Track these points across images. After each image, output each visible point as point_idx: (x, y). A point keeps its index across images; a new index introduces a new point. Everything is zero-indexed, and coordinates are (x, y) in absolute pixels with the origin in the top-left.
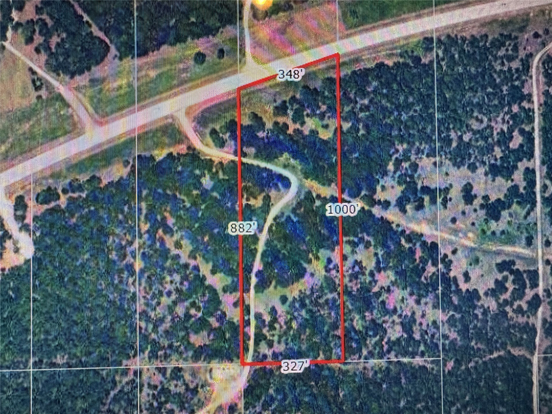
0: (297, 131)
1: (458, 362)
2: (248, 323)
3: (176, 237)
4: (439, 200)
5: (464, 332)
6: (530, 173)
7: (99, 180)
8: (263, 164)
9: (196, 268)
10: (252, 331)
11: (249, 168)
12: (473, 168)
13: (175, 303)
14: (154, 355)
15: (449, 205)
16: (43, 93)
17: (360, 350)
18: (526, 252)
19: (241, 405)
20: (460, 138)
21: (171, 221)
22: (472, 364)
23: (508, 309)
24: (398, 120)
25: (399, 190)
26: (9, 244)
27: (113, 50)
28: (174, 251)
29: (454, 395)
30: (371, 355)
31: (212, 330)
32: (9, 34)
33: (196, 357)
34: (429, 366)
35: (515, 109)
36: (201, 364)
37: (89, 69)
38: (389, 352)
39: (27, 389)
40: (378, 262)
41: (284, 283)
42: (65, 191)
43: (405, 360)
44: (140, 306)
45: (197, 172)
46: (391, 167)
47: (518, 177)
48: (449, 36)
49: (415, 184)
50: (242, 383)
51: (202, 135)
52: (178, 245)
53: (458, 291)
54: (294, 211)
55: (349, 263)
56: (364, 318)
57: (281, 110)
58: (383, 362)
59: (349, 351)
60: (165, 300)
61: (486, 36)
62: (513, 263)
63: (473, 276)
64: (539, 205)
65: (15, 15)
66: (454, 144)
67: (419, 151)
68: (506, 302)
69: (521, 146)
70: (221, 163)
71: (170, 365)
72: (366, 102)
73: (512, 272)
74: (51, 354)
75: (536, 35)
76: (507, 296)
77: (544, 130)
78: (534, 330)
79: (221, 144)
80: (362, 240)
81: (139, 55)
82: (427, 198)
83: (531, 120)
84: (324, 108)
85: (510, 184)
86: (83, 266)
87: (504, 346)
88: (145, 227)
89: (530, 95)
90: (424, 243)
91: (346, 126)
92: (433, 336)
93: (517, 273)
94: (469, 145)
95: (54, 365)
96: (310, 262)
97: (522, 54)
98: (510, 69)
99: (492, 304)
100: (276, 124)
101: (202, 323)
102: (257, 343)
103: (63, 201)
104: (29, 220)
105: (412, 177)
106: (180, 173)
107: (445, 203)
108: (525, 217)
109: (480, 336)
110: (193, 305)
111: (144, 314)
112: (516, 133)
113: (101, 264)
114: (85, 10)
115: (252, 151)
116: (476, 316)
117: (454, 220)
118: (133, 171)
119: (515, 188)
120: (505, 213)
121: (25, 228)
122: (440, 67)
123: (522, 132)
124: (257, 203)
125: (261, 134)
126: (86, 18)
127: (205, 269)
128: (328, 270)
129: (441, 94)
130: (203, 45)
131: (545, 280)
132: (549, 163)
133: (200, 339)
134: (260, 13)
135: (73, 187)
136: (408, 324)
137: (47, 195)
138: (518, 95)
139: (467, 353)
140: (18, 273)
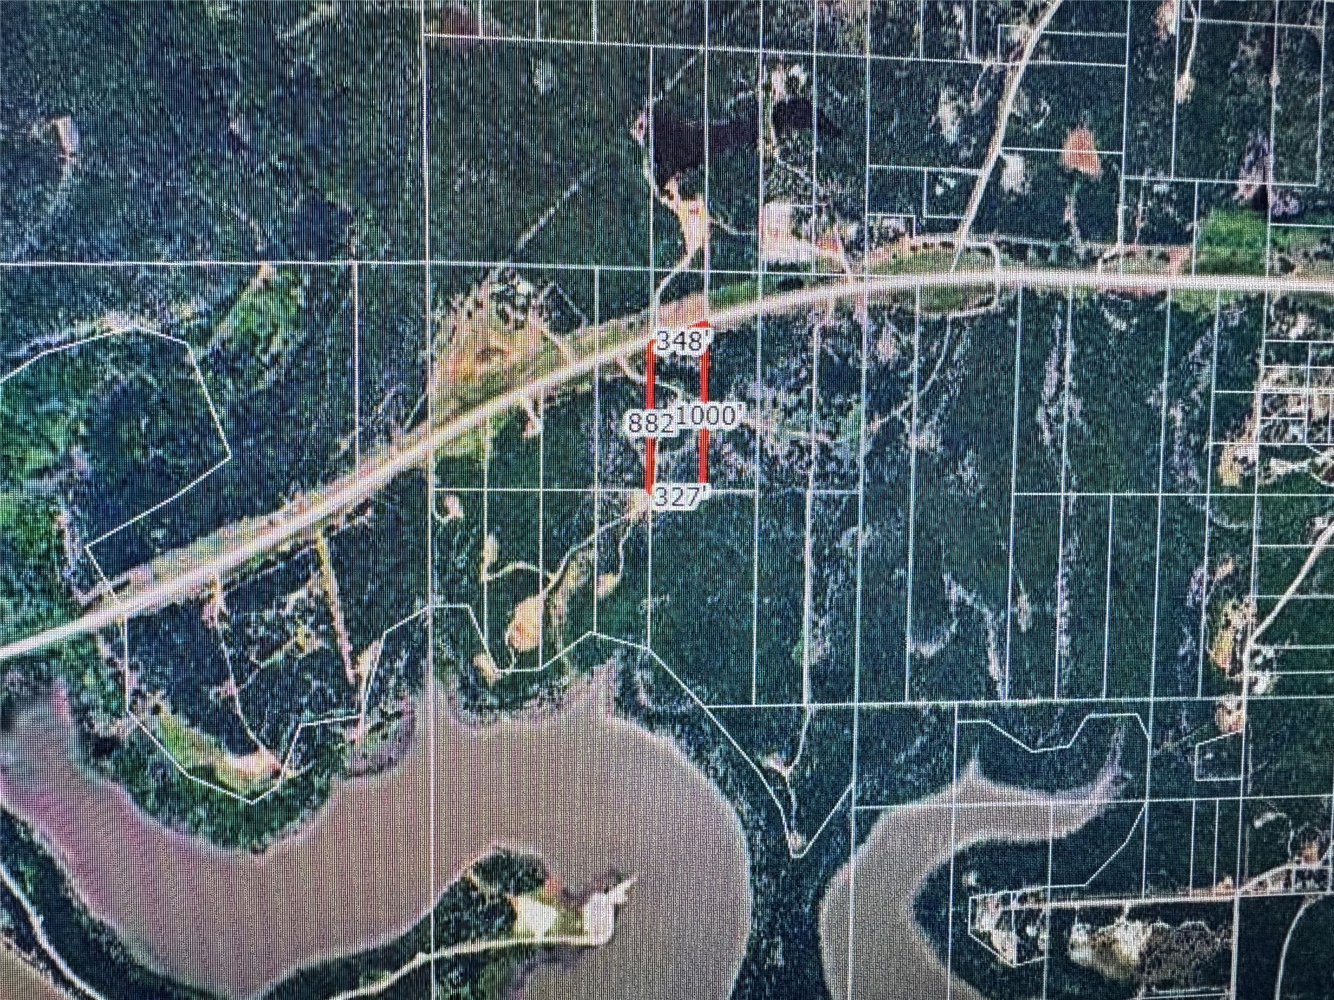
0: (682, 366)
1: (766, 494)
2: (654, 469)
4: (759, 406)
5: (770, 479)
6: (810, 393)
7: (576, 391)
8: (664, 385)
10: (656, 473)
11: (656, 387)
12: (778, 389)
13: (615, 457)
14: (604, 485)
15: (764, 408)
16: (548, 343)
18: (806, 436)
19: (649, 512)
20: (772, 372)
21: (614, 414)
22: (773, 495)
23: (795, 466)
24: (738, 362)
26: (530, 424)
27: (584, 321)
29: (763, 511)
30: (718, 488)
31: (633, 472)
32: (530, 311)
33: (626, 487)
34: (750, 495)
35: (803, 355)
36: (628, 490)
37: (572, 331)
38: (728, 486)
39: (539, 500)
41: (674, 448)
42: (559, 397)
43: (736, 491)
44: (597, 457)
45: (629, 388)
46: (733, 387)
48: (767, 314)
49: (745, 396)
51: (631, 368)
53: (767, 455)
55: (708, 439)
56: (715, 468)
58: (726, 492)
60: (611, 456)
61: (789, 315)
62: (798, 441)
63: (776, 447)
64: (814, 409)
65: (533, 301)
66: (768, 376)
67: (748, 379)
68: (793, 462)
69: (806, 377)
70: (641, 383)
71: (613, 491)
72: (721, 350)
73: (797, 446)
74: (551, 482)
75: (817, 314)
76: (794, 459)
77: (819, 368)
78: (808, 478)
79: (641, 373)
81: (599, 324)
82: (752, 405)
83: (811, 361)
85: (798, 398)
86: (568, 436)
87: (791, 485)
88: (600, 417)
89: (812, 349)
90: (749, 430)
92: (752, 479)
93: (801, 448)
94: (776, 376)
95: (552, 488)
96: (687, 437)
97: (809, 325)
98: (801, 334)
99: (785, 463)
100: (671, 362)
101: (629, 470)
103: (558, 402)
104: (540, 412)
105: (744, 392)
107: (762, 408)
108: (806, 416)
109: (778, 480)
110: (625, 459)
111: (600, 464)
112: (803, 370)
113: (578, 436)
114: (570, 299)
115: (657, 377)
116: (777, 470)
117: (766, 417)
118: (594, 388)
119: (802, 400)
120: (795, 415)
121: (538, 416)
122: (762, 331)
123: (807, 369)
125: (662, 368)
126: (570, 303)
128: (697, 443)
129: (763, 348)
130: (633, 318)
131: (815, 451)
132: (821, 387)
133: (629, 477)
134: (665, 299)
135: (565, 394)
136: (739, 472)
137: (550, 399)
138: (805, 349)
139: (771, 489)
140: (535, 441)
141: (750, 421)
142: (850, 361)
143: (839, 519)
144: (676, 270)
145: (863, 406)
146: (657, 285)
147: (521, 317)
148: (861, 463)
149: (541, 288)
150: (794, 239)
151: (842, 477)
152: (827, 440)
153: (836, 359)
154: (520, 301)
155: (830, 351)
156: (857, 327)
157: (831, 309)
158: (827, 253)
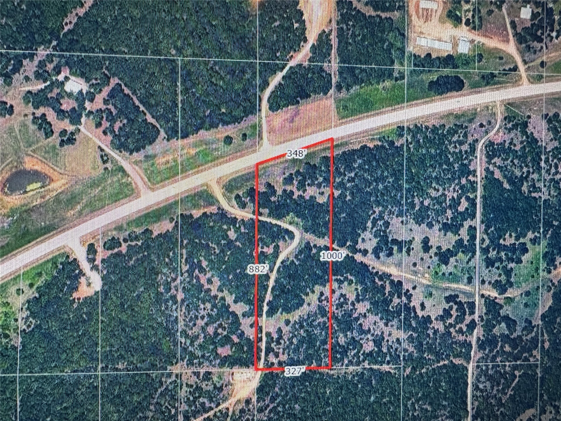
0: (300, 197)
1: (414, 369)
2: (261, 340)
3: (209, 275)
4: (404, 250)
5: (419, 347)
6: (472, 229)
7: (151, 232)
8: (274, 222)
9: (223, 299)
10: (263, 345)
11: (264, 224)
12: (430, 225)
13: (207, 324)
14: (190, 363)
15: (411, 253)
16: (109, 165)
17: (342, 359)
18: (468, 288)
19: (254, 399)
20: (422, 203)
21: (205, 264)
22: (424, 370)
23: (452, 330)
24: (376, 189)
25: (374, 242)
26: (83, 280)
27: (163, 133)
28: (206, 286)
29: (410, 392)
30: (351, 363)
31: (233, 344)
32: (83, 120)
33: (222, 365)
34: (392, 371)
35: (464, 181)
36: (226, 370)
37: (144, 148)
38: (364, 361)
39: (96, 387)
40: (358, 295)
41: (288, 310)
42: (125, 240)
43: (375, 367)
44: (181, 325)
45: (225, 227)
46: (369, 224)
47: (464, 233)
48: (416, 126)
49: (387, 237)
50: (255, 384)
51: (229, 200)
52: (210, 281)
53: (416, 316)
54: (296, 257)
55: (336, 296)
56: (346, 336)
57: (289, 180)
58: (359, 369)
59: (334, 360)
60: (200, 323)
61: (444, 125)
62: (457, 296)
63: (427, 304)
64: (478, 253)
65: (87, 104)
66: (417, 208)
67: (391, 213)
68: (451, 325)
69: (467, 209)
70: (243, 220)
71: (202, 371)
72: (353, 175)
73: (456, 303)
74: (114, 361)
75: (482, 126)
76: (451, 321)
77: (484, 197)
78: (470, 345)
79: (243, 206)
80: (346, 278)
81: (182, 138)
82: (395, 248)
83: (474, 190)
84: (321, 179)
85: (457, 238)
86: (138, 296)
87: (448, 356)
88: (185, 268)
89: (475, 171)
90: (392, 282)
91: (337, 193)
92: (396, 349)
93: (460, 304)
94: (428, 208)
95: (117, 369)
96: (307, 294)
97: (470, 140)
98: (461, 151)
99: (440, 326)
100: (285, 191)
101: (227, 340)
102: (267, 355)
103: (124, 248)
104: (98, 262)
105: (385, 232)
106: (212, 227)
107: (408, 252)
108: (468, 263)
109: (430, 350)
110: (220, 326)
111: (184, 333)
112: (463, 200)
113: (152, 295)
114: (141, 102)
115: (267, 211)
116: (428, 335)
117: (415, 265)
118: (176, 226)
119: (461, 240)
120: (452, 260)
121: (95, 268)
122: (409, 149)
123: (468, 199)
124: (269, 250)
125: (273, 199)
126: (142, 108)
127: (230, 299)
128: (320, 301)
129: (409, 169)
130: (231, 130)
131: (480, 309)
132: (487, 222)
133: (224, 351)
134: (274, 106)
135: (132, 237)
136: (378, 341)
137: (112, 243)
138: (466, 171)
139: (421, 362)
140: (90, 301)
141: (393, 271)
142: (525, 188)
143: (512, 398)
144: (292, 63)
145: (542, 248)
146: (265, 84)
147: (71, 128)
148: (538, 322)
149: (98, 88)
150: (449, 25)
151: (515, 343)
152: (494, 294)
153: (506, 186)
154: (67, 105)
155: (498, 175)
156: (532, 141)
157: (500, 117)
158: (492, 43)
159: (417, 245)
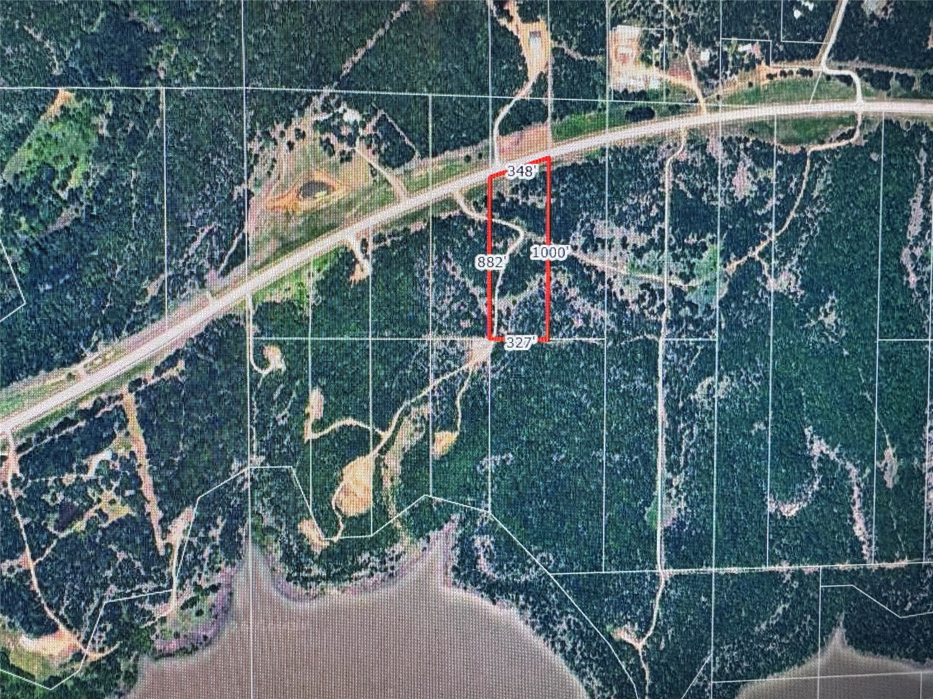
0: (524, 204)
1: (615, 342)
2: (493, 316)
3: (453, 264)
4: (607, 246)
5: (619, 324)
6: (661, 231)
7: (409, 230)
8: (504, 223)
9: (464, 283)
10: (496, 320)
11: (495, 225)
13: (452, 303)
14: (440, 333)
15: (612, 249)
16: (377, 178)
17: (557, 333)
18: (658, 278)
19: (489, 362)
20: (621, 209)
21: (450, 255)
22: (623, 343)
23: (646, 312)
24: (584, 198)
25: (583, 239)
26: (357, 266)
27: (417, 154)
28: (452, 273)
29: (612, 361)
30: (564, 336)
31: (472, 319)
32: (357, 142)
33: (463, 335)
34: (598, 344)
35: (654, 192)
36: (466, 339)
37: (404, 164)
38: (575, 334)
39: (368, 350)
40: (570, 283)
41: (515, 293)
42: (390, 236)
43: (583, 339)
44: (432, 303)
45: (466, 227)
46: (579, 226)
47: (655, 233)
48: (615, 147)
49: (592, 235)
50: (490, 350)
51: (468, 205)
52: (454, 269)
53: (617, 299)
54: (521, 251)
55: (553, 282)
56: (560, 314)
57: (515, 191)
58: (571, 340)
59: (551, 333)
60: (447, 301)
61: (638, 147)
62: (649, 285)
63: (625, 291)
64: (666, 250)
65: (361, 131)
66: (617, 213)
67: (595, 217)
68: (644, 307)
69: (657, 214)
70: (480, 222)
71: (449, 339)
72: (565, 186)
73: (649, 290)
74: (382, 330)
75: (669, 147)
76: (644, 304)
77: (671, 205)
78: (660, 324)
79: (479, 210)
80: (561, 268)
81: (433, 156)
82: (599, 245)
83: (663, 198)
84: (540, 189)
85: (649, 237)
86: (399, 280)
87: (642, 333)
88: (435, 258)
89: (663, 184)
90: (597, 272)
91: (553, 201)
92: (601, 326)
93: (652, 292)
94: (626, 213)
95: (382, 336)
96: (530, 281)
97: (660, 159)
98: (652, 168)
99: (636, 308)
100: (512, 199)
101: (467, 315)
102: (498, 328)
103: (388, 242)
104: (369, 253)
105: (591, 232)
106: (456, 227)
107: (610, 248)
108: (658, 257)
109: (628, 327)
110: (462, 304)
111: (435, 310)
112: (654, 207)
113: (410, 279)
114: (402, 129)
115: (497, 214)
116: (627, 316)
117: (615, 258)
118: (428, 227)
119: (653, 240)
120: (646, 256)
121: (367, 257)
122: (609, 165)
123: (658, 206)
124: (500, 245)
125: (502, 205)
126: (402, 133)
127: (470, 283)
128: (540, 286)
129: (610, 183)
130: (469, 151)
131: (668, 295)
132: (674, 226)
133: (466, 324)
134: (504, 130)
135: (394, 234)
136: (586, 319)
137: (379, 239)
138: (657, 184)
139: (620, 337)
140: (363, 283)
141: (598, 263)
142: (704, 198)
143: (695, 368)
144: (517, 98)
145: (719, 246)
146: (496, 115)
147: (348, 149)
148: (716, 306)
149: (369, 118)
150: (642, 66)
151: (697, 323)
152: (679, 283)
153: (690, 196)
154: (345, 131)
155: (682, 186)
156: (711, 160)
157: (684, 141)
158: (678, 80)
159: (617, 242)
